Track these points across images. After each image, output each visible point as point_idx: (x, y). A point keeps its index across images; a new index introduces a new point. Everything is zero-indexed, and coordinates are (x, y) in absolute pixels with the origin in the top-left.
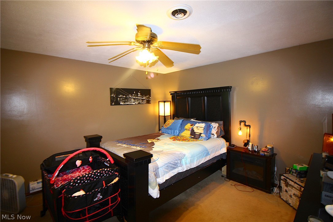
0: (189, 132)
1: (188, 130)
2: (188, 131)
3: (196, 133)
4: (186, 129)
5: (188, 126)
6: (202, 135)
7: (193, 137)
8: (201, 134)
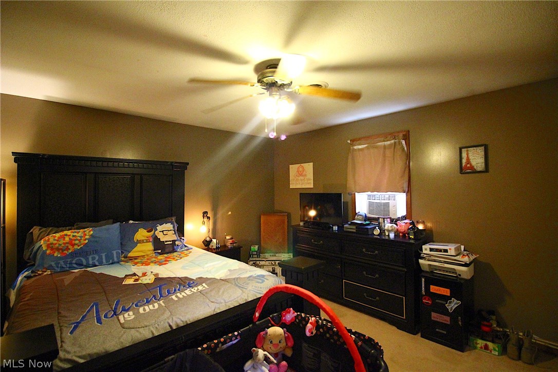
0: (150, 246)
1: (146, 242)
2: (148, 243)
3: (166, 243)
4: (139, 242)
5: (142, 234)
6: (177, 243)
7: (160, 251)
8: (174, 241)
